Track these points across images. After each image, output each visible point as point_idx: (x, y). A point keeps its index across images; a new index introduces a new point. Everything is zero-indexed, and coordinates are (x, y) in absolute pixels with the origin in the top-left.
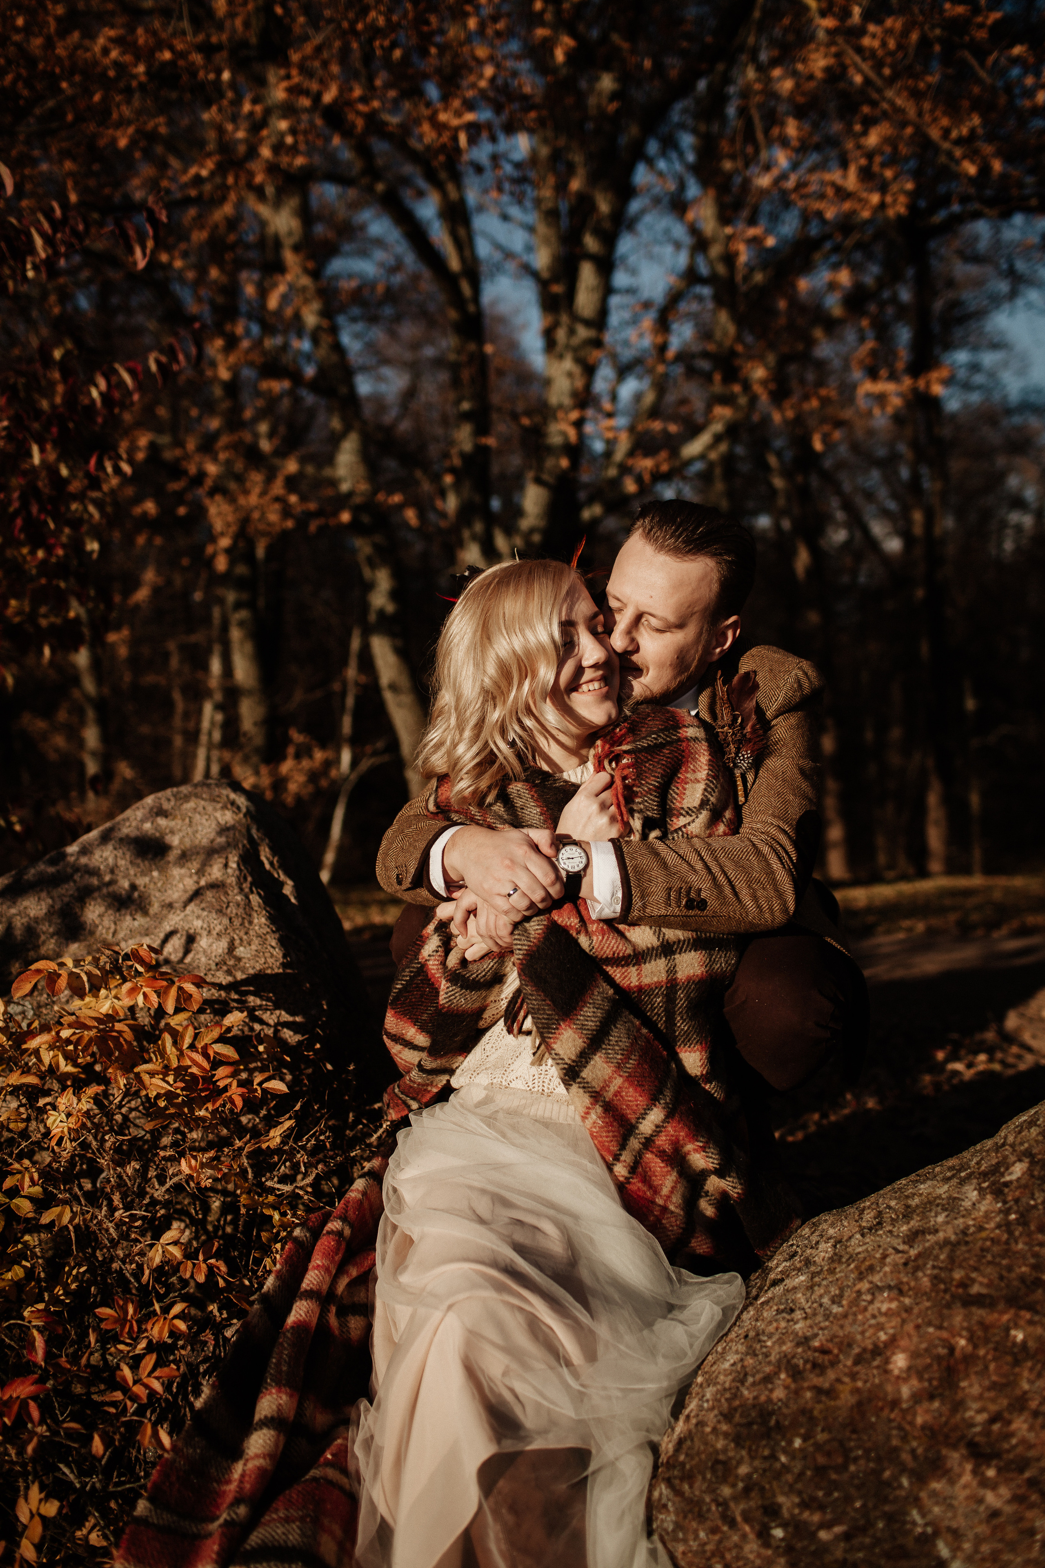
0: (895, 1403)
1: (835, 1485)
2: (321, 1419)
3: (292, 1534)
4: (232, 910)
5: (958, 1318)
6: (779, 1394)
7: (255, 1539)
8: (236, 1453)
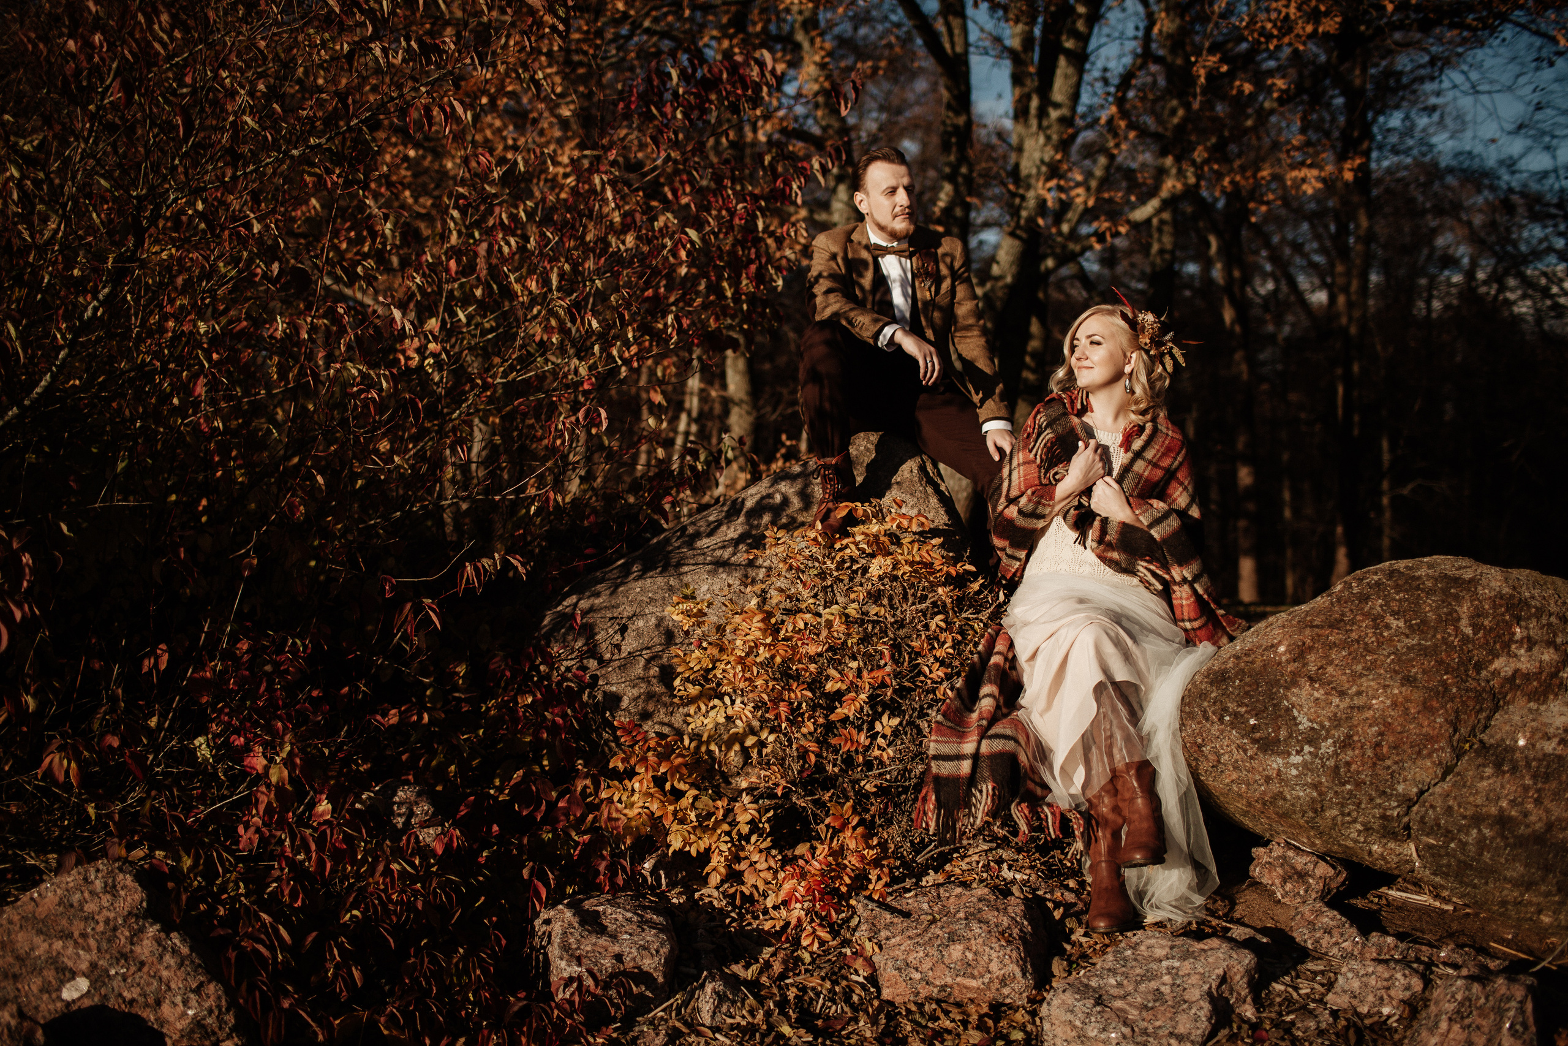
0: (1279, 663)
1: (1251, 697)
2: (1004, 710)
3: (1009, 732)
4: (918, 494)
5: (1308, 631)
6: (1230, 665)
7: (991, 732)
8: (972, 711)
